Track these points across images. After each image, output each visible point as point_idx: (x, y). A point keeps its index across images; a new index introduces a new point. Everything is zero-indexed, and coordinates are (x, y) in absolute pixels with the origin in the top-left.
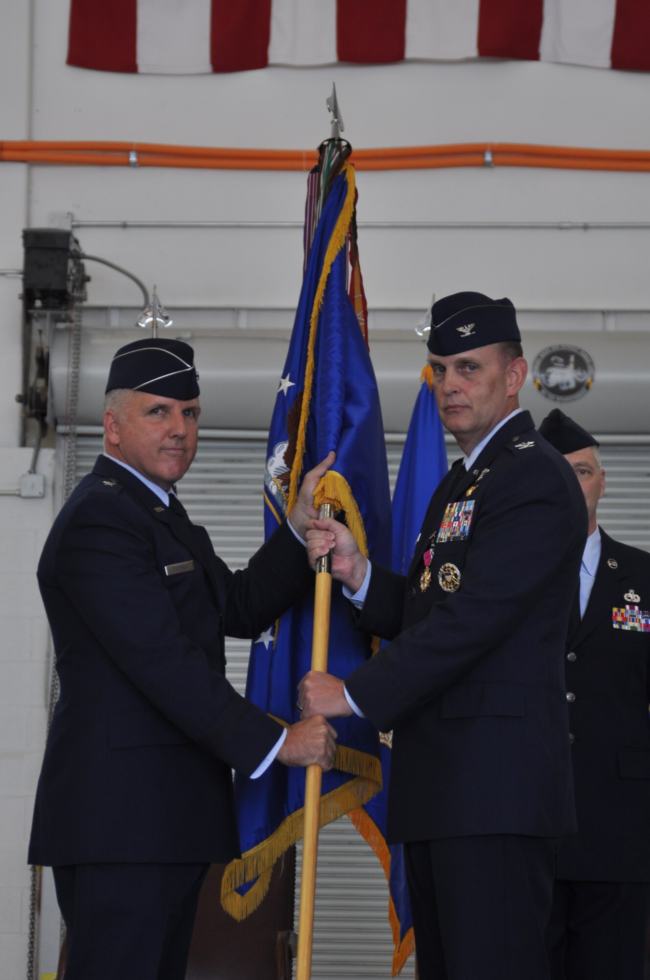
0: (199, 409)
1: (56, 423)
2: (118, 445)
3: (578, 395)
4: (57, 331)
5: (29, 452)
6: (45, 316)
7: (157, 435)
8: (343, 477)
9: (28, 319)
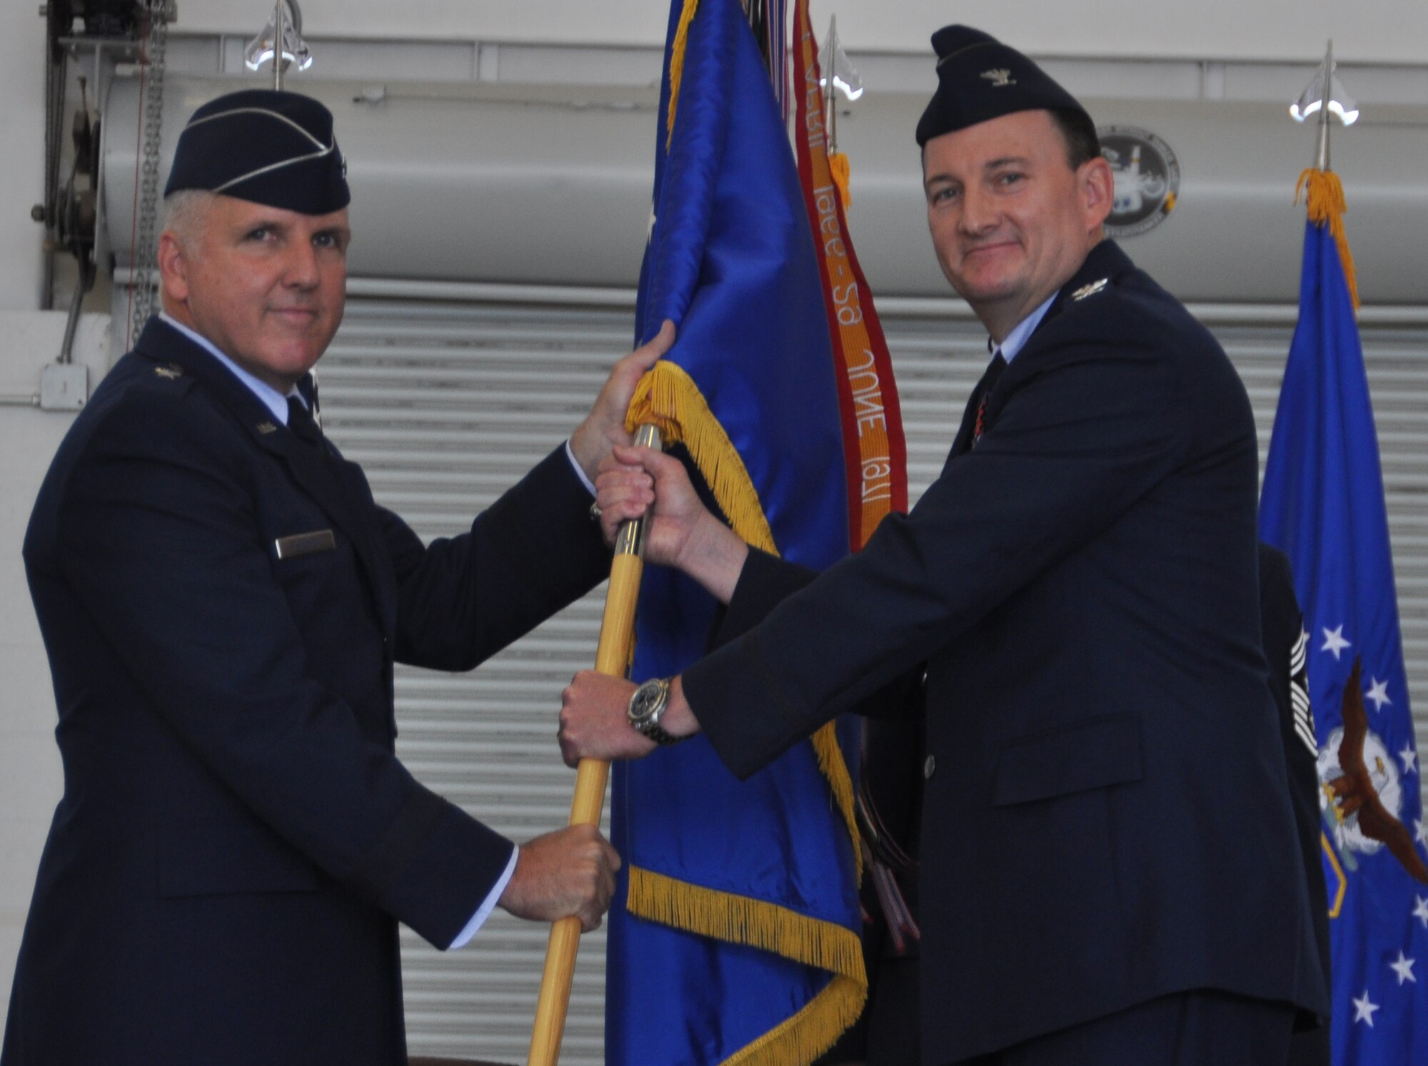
0: (347, 232)
1: (112, 264)
2: (185, 301)
3: (1146, 224)
4: (115, 80)
5: (57, 321)
6: (91, 51)
7: (259, 281)
8: (688, 377)
9: (57, 54)
